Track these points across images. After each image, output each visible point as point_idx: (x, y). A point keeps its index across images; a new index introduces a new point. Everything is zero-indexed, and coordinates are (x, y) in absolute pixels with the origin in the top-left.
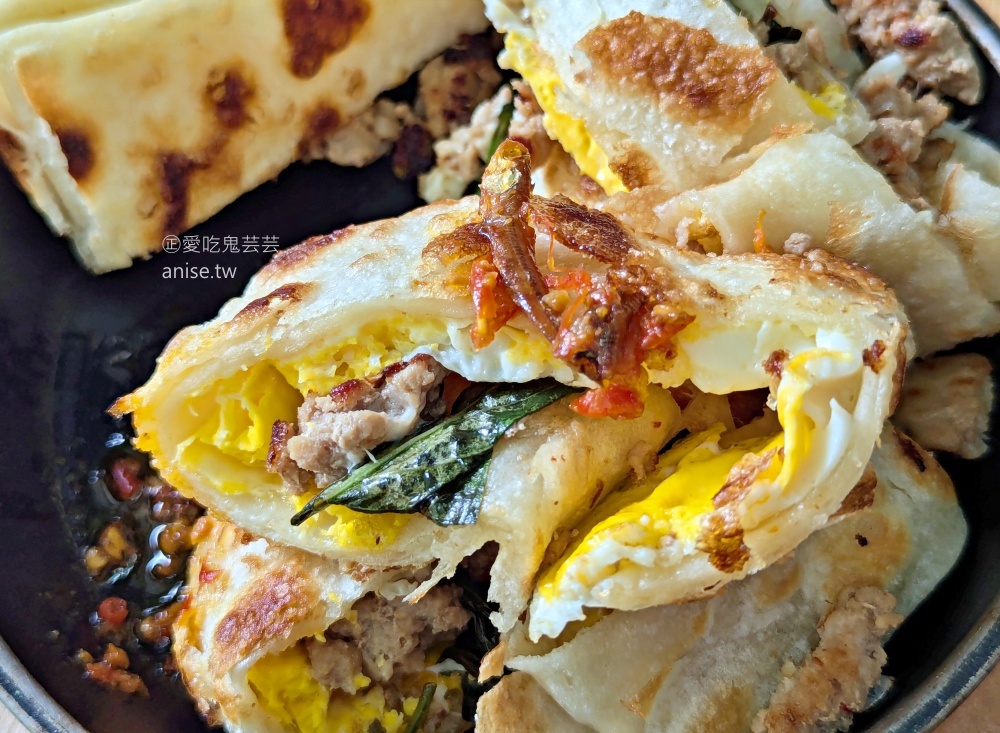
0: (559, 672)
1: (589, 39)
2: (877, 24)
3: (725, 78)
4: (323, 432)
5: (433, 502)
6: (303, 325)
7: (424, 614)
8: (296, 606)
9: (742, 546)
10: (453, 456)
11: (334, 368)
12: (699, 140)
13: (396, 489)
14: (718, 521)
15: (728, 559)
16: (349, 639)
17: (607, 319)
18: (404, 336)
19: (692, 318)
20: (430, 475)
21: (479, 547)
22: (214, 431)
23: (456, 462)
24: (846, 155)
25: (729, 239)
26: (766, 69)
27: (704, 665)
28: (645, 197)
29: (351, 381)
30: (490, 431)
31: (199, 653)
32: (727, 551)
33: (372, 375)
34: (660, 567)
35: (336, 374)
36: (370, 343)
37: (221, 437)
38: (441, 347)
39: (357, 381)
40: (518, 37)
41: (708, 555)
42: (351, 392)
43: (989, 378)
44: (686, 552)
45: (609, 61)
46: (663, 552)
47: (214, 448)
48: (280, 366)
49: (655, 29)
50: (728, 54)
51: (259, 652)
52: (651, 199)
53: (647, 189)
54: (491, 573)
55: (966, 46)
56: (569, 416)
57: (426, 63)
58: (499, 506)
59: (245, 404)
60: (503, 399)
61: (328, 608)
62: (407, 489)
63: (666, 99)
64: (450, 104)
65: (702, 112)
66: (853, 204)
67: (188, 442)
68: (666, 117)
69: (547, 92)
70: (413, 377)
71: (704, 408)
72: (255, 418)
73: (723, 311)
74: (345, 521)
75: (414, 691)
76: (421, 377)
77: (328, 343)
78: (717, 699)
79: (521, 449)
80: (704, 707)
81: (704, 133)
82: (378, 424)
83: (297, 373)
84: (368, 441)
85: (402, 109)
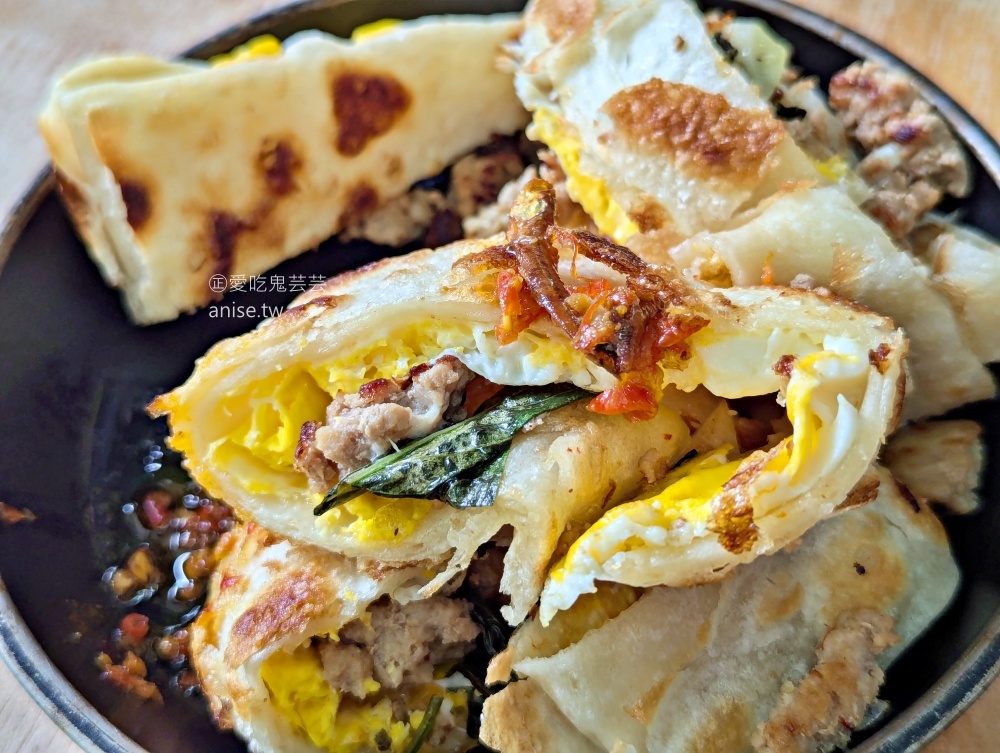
0: (565, 674)
1: (613, 102)
2: (873, 124)
3: (737, 138)
4: (350, 424)
5: (452, 485)
6: (337, 327)
7: (435, 623)
8: (313, 602)
9: (751, 525)
10: (473, 444)
11: (364, 370)
12: (711, 196)
13: (417, 473)
14: (730, 501)
15: (738, 538)
16: (361, 645)
17: (627, 316)
18: (432, 341)
19: (707, 322)
20: (450, 460)
21: (494, 533)
22: (246, 432)
23: (476, 450)
24: (849, 208)
25: (738, 274)
26: (774, 131)
27: (706, 680)
28: (661, 240)
29: (380, 380)
30: (509, 425)
31: (216, 650)
32: (736, 533)
33: (399, 376)
34: (670, 546)
35: (365, 377)
36: (399, 346)
37: (251, 439)
38: (466, 351)
39: (385, 380)
40: (546, 113)
41: (718, 535)
42: (377, 388)
43: (978, 441)
44: (696, 533)
45: (630, 122)
46: (674, 533)
47: (245, 451)
48: (312, 370)
49: (674, 94)
50: (740, 117)
51: (274, 646)
52: (666, 242)
53: (662, 232)
54: (505, 561)
55: (954, 143)
56: (586, 417)
57: (458, 158)
58: (516, 489)
59: (277, 406)
60: (522, 401)
61: (343, 606)
62: (428, 473)
63: (682, 157)
64: (480, 190)
65: (715, 168)
66: (854, 248)
67: (220, 442)
68: (681, 174)
69: (571, 158)
70: (439, 374)
71: (712, 433)
72: (285, 420)
73: (736, 318)
74: (366, 518)
75: (421, 705)
76: (446, 376)
77: (359, 346)
78: (717, 714)
79: (538, 442)
80: (704, 721)
81: (716, 189)
82: (403, 418)
83: (328, 375)
84: (393, 432)
85: (435, 196)
